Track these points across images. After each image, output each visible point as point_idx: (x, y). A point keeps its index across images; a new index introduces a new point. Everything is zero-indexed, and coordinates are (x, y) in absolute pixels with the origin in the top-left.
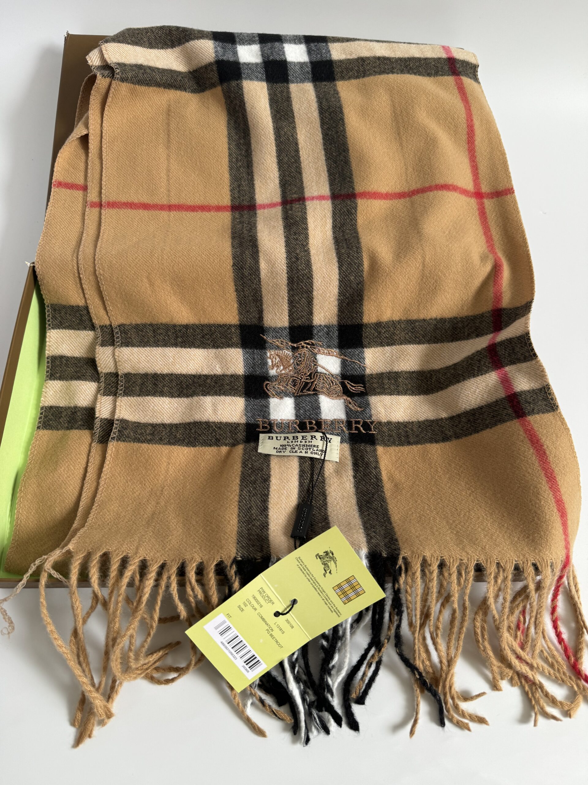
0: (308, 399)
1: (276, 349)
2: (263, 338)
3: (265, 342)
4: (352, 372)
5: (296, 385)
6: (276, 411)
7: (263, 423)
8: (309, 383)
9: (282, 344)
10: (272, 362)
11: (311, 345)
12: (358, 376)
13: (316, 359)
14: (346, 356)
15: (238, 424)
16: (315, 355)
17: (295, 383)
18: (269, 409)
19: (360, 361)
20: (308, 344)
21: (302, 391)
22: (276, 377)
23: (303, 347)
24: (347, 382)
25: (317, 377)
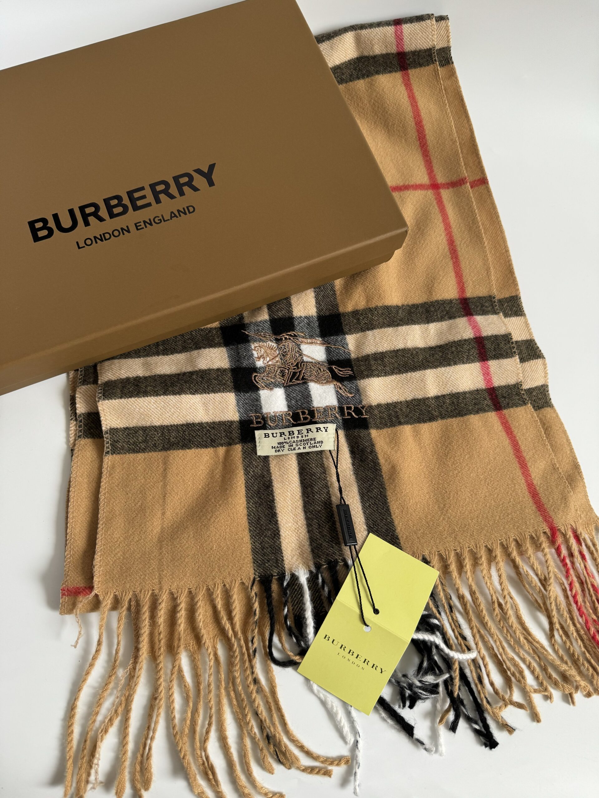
0: (297, 388)
1: (260, 341)
2: (245, 334)
4: (337, 357)
5: (284, 375)
6: (268, 403)
7: (256, 418)
8: (297, 372)
9: (265, 337)
10: (258, 354)
11: (293, 336)
12: (345, 360)
13: (300, 349)
14: (329, 344)
15: (232, 422)
16: (299, 346)
17: (283, 373)
18: (260, 402)
21: (291, 381)
22: (263, 369)
23: (286, 338)
24: (335, 368)
25: (304, 366)
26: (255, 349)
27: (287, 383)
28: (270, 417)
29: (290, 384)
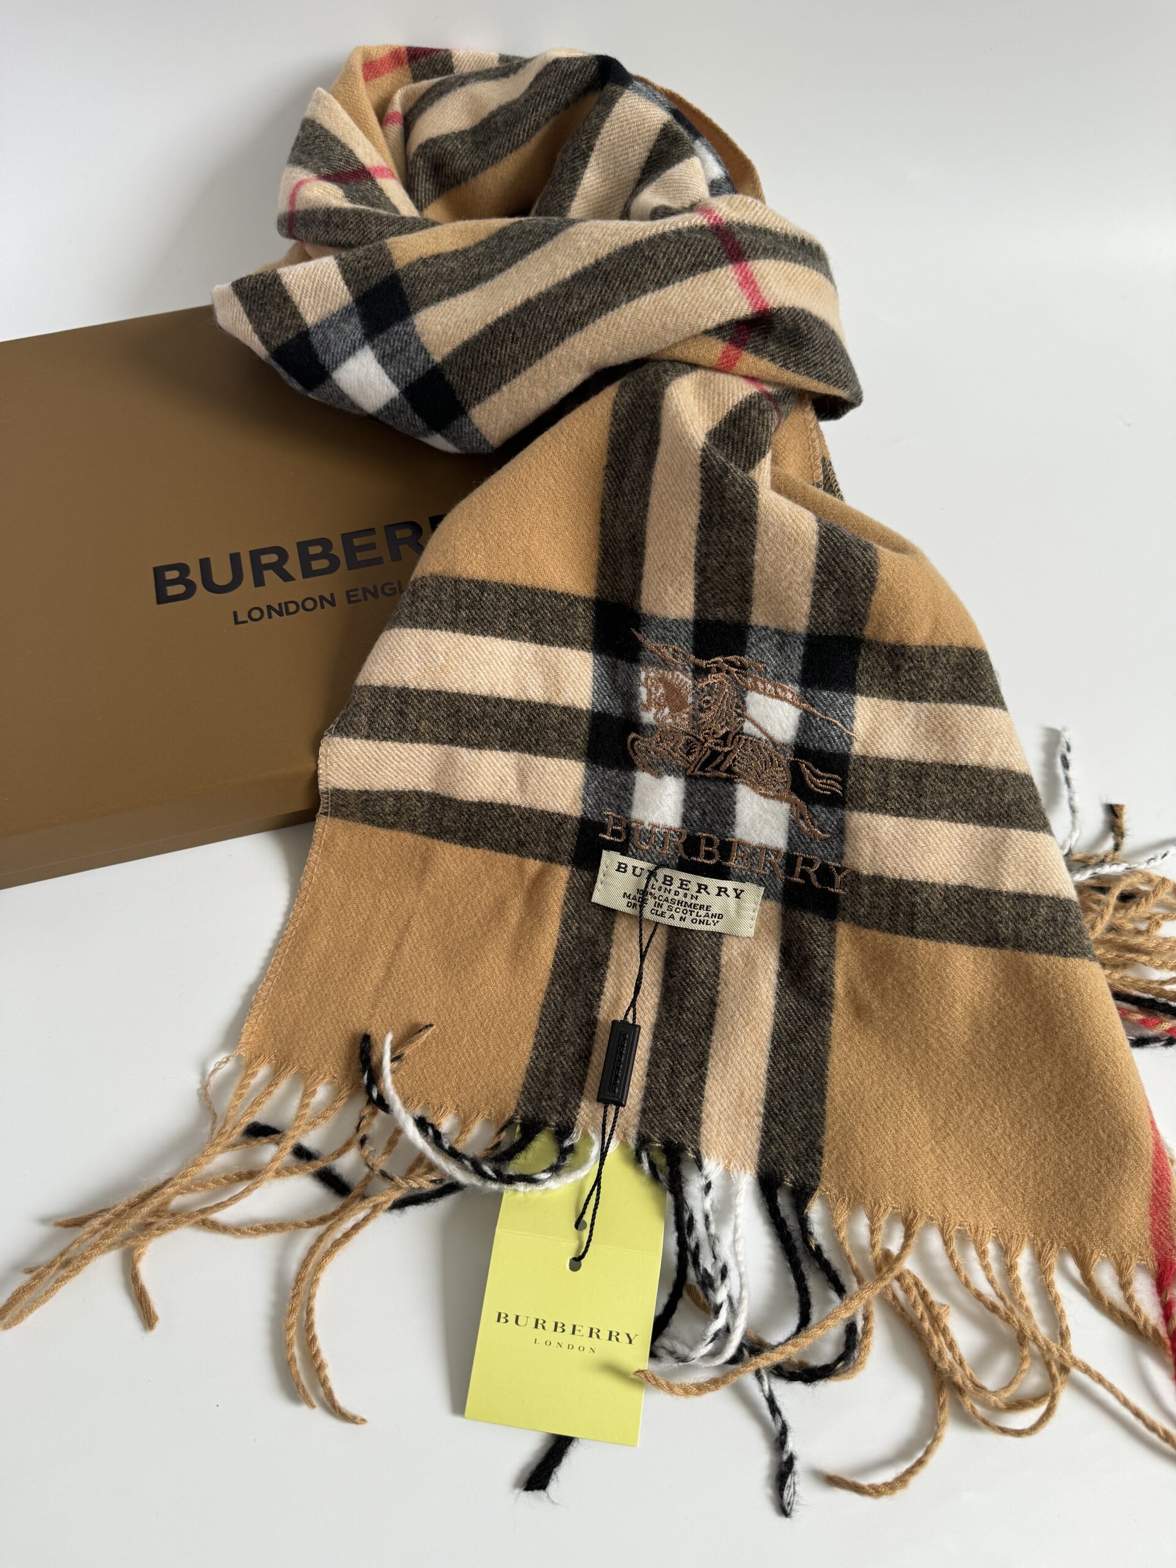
0: (712, 786)
1: (661, 667)
2: (636, 639)
4: (821, 743)
5: (691, 754)
6: (645, 802)
7: (615, 824)
8: (720, 753)
9: (674, 657)
10: (650, 693)
11: (738, 668)
12: (834, 755)
13: (744, 702)
14: (813, 706)
15: (565, 818)
16: (743, 693)
17: (691, 749)
18: (632, 794)
19: (842, 723)
20: (732, 664)
21: (702, 769)
22: (652, 729)
23: (720, 670)
24: (807, 767)
25: (739, 742)
26: (647, 683)
27: (693, 772)
28: (642, 830)
29: (699, 773)
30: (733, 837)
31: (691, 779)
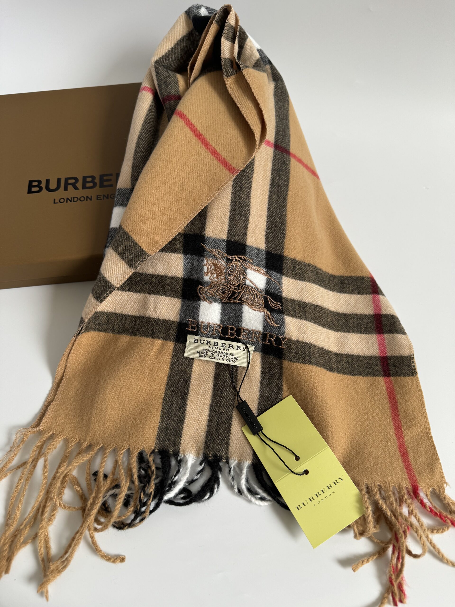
0: (233, 307)
1: (213, 258)
2: (203, 247)
3: (204, 250)
4: (274, 290)
5: (224, 293)
6: (205, 314)
7: (192, 324)
8: (236, 293)
9: (218, 254)
10: (208, 269)
11: (243, 260)
13: (246, 273)
14: (270, 277)
15: (173, 322)
16: (245, 269)
17: (224, 291)
18: (199, 311)
21: (229, 299)
22: (209, 284)
23: (236, 260)
24: (269, 298)
25: (244, 288)
26: (207, 264)
27: (225, 301)
28: (204, 326)
29: (227, 301)
30: (241, 327)
31: (224, 304)
